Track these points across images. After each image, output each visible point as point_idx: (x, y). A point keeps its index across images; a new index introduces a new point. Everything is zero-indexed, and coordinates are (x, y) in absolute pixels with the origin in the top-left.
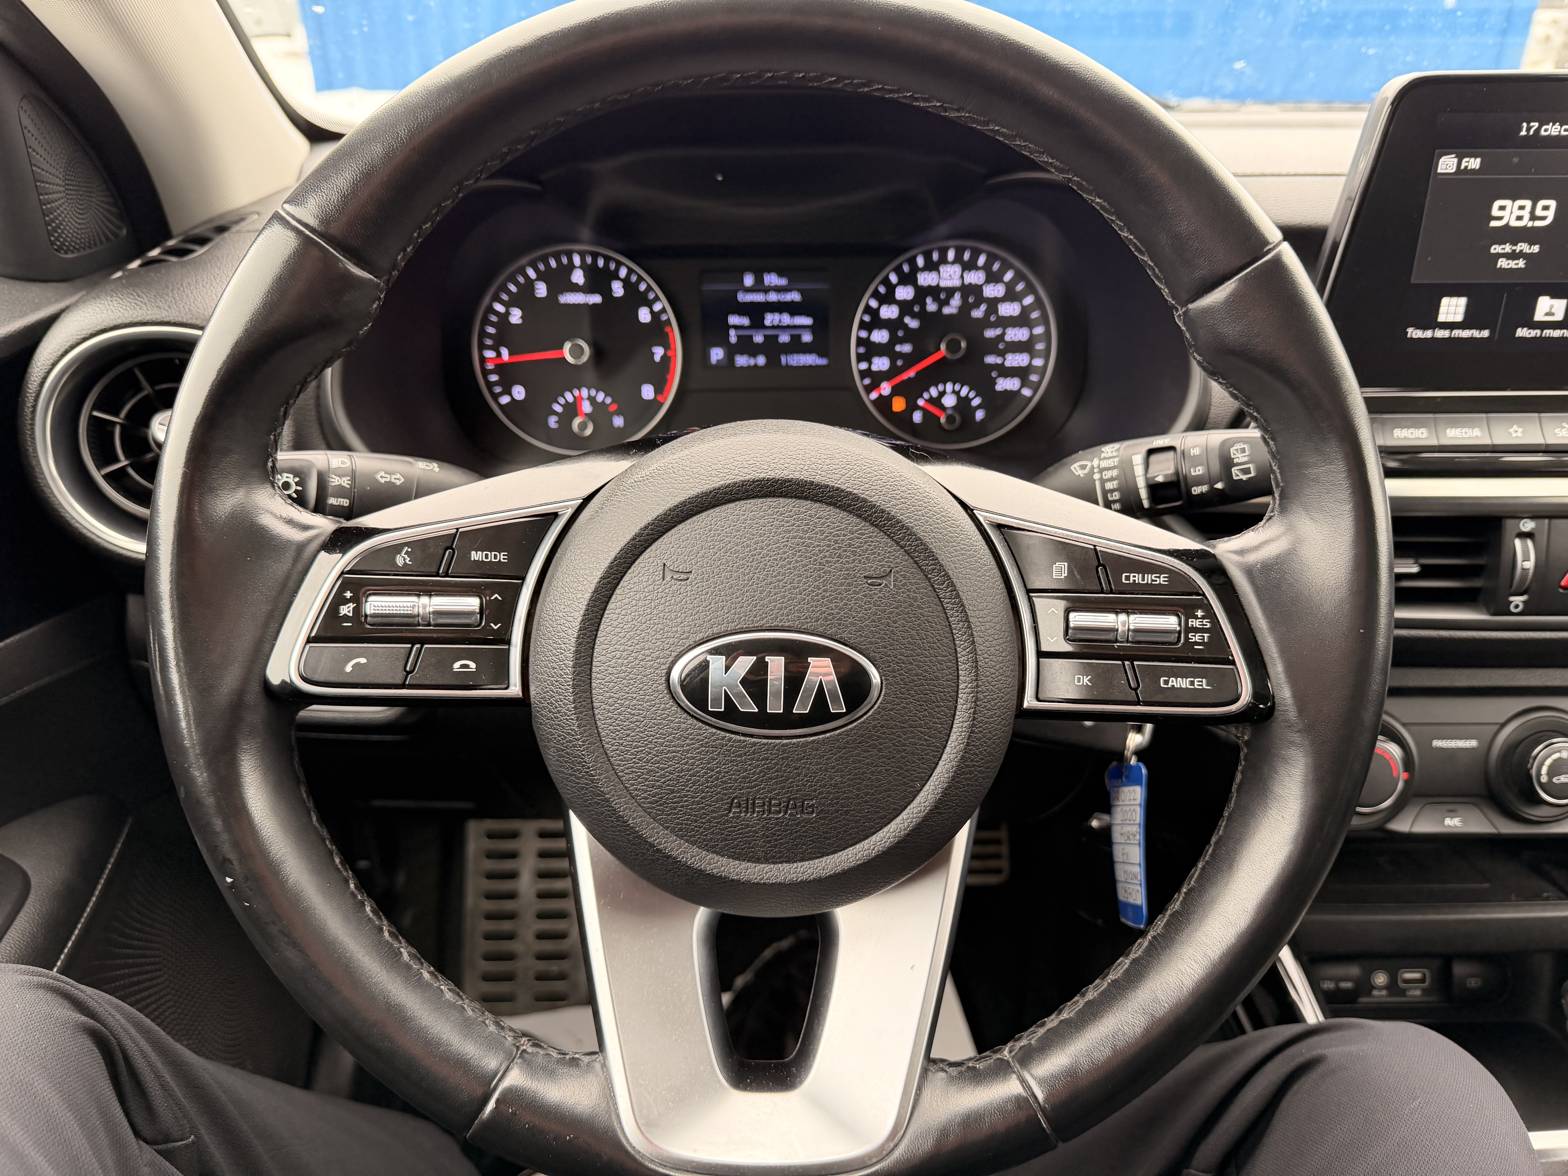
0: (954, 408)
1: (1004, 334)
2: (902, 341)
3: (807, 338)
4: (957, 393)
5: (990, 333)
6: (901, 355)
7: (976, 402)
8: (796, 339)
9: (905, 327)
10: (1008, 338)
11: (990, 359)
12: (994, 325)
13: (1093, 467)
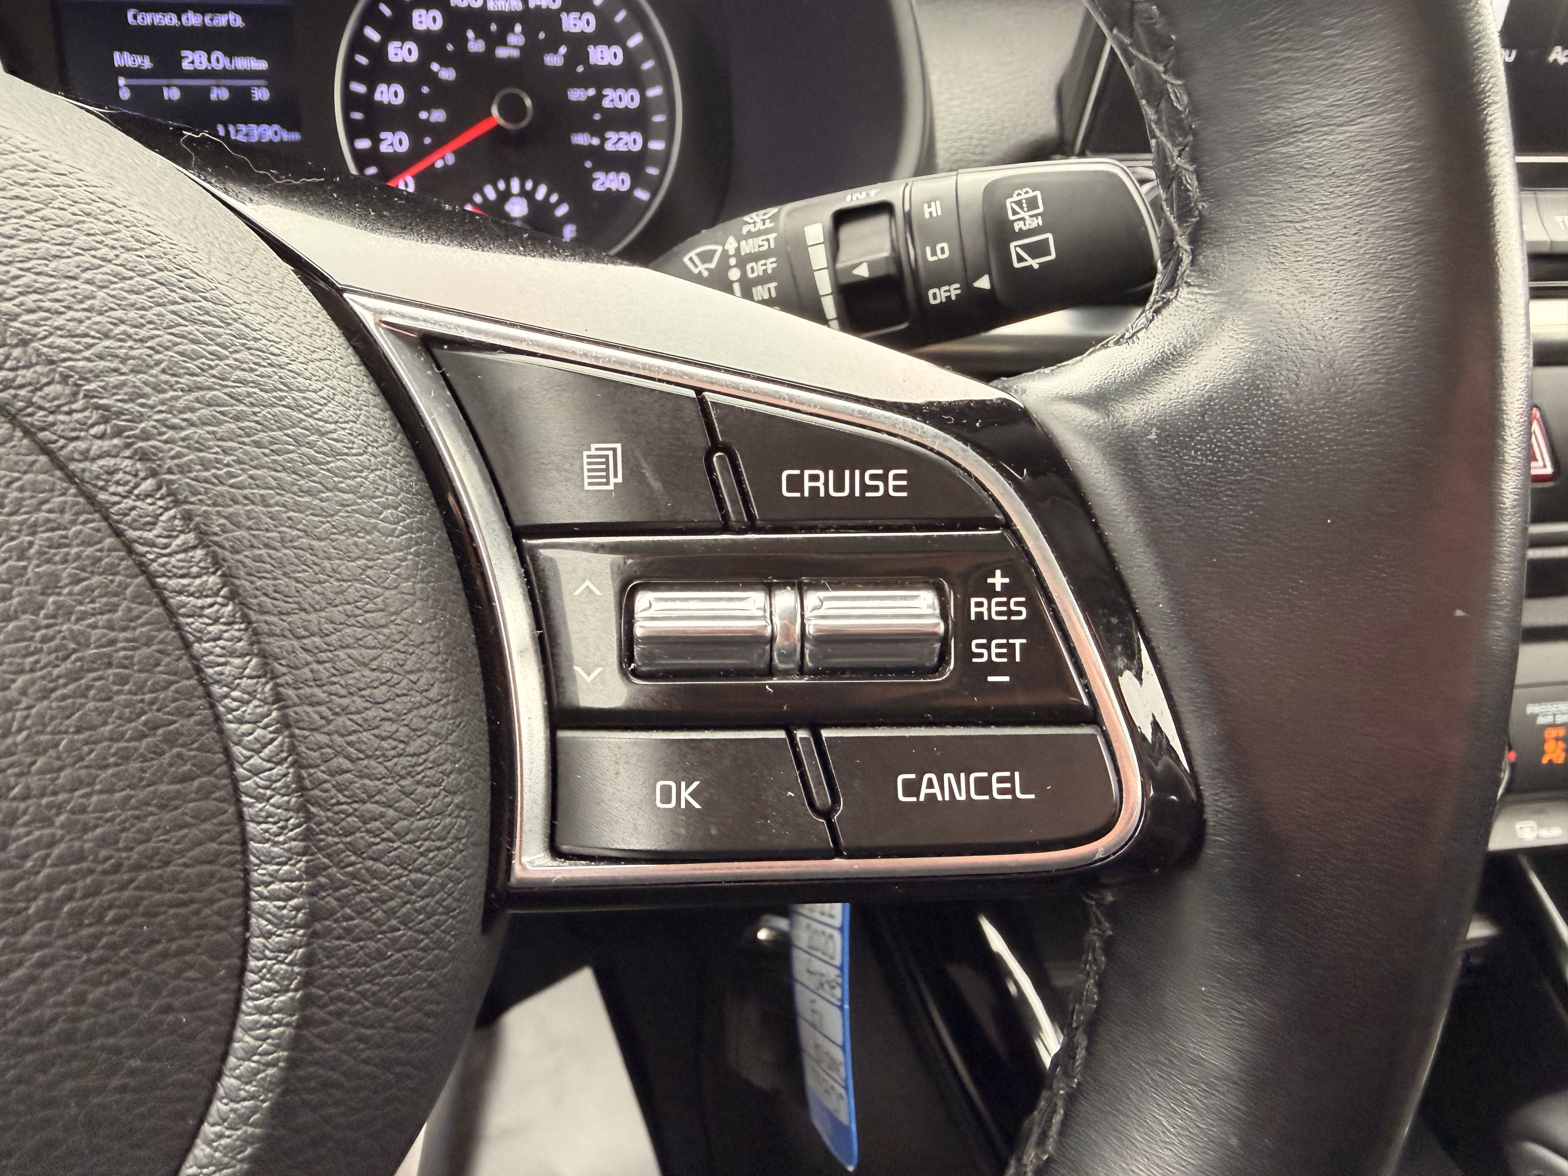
0: (525, 219)
1: (600, 97)
2: (429, 104)
3: (261, 94)
4: (529, 196)
5: (577, 95)
6: (429, 128)
7: (562, 210)
8: (241, 96)
9: (433, 80)
10: (606, 104)
11: (581, 139)
12: (582, 82)
13: (725, 255)
